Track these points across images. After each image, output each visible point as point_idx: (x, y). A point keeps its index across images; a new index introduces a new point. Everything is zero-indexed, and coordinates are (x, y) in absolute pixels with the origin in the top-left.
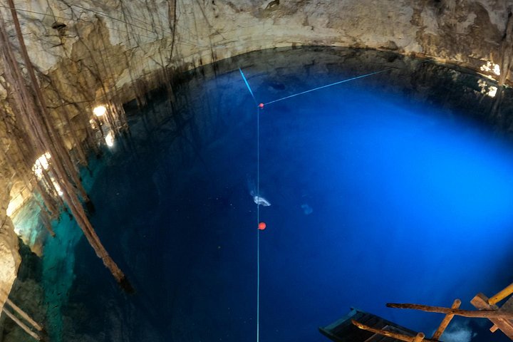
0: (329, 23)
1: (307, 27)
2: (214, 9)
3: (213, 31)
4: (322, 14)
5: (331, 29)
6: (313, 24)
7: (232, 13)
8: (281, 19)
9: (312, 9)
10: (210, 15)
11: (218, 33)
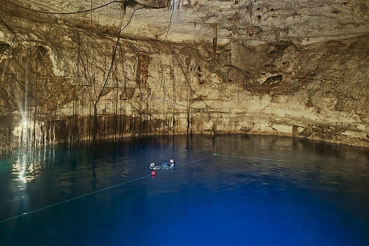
0: (338, 104)
1: (311, 109)
2: (200, 75)
3: (195, 96)
4: (329, 92)
5: (342, 113)
6: (319, 105)
7: (218, 82)
8: (281, 97)
9: (316, 87)
10: (194, 80)
11: (200, 99)
